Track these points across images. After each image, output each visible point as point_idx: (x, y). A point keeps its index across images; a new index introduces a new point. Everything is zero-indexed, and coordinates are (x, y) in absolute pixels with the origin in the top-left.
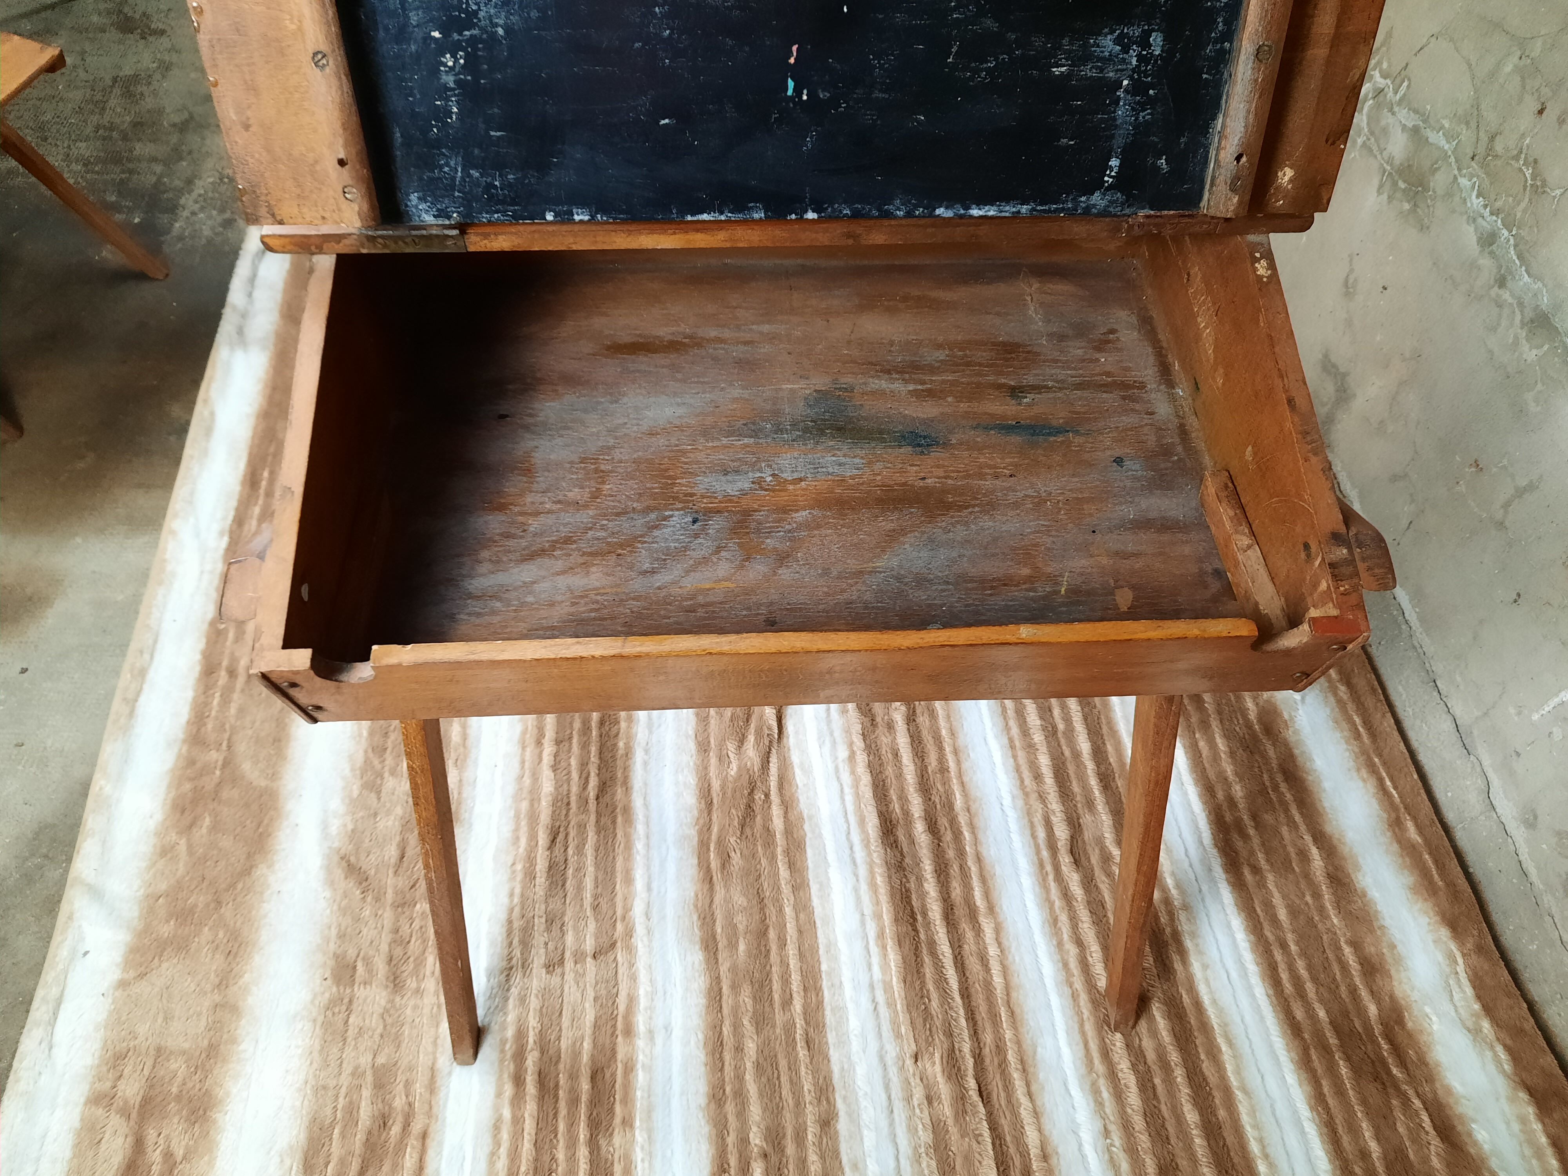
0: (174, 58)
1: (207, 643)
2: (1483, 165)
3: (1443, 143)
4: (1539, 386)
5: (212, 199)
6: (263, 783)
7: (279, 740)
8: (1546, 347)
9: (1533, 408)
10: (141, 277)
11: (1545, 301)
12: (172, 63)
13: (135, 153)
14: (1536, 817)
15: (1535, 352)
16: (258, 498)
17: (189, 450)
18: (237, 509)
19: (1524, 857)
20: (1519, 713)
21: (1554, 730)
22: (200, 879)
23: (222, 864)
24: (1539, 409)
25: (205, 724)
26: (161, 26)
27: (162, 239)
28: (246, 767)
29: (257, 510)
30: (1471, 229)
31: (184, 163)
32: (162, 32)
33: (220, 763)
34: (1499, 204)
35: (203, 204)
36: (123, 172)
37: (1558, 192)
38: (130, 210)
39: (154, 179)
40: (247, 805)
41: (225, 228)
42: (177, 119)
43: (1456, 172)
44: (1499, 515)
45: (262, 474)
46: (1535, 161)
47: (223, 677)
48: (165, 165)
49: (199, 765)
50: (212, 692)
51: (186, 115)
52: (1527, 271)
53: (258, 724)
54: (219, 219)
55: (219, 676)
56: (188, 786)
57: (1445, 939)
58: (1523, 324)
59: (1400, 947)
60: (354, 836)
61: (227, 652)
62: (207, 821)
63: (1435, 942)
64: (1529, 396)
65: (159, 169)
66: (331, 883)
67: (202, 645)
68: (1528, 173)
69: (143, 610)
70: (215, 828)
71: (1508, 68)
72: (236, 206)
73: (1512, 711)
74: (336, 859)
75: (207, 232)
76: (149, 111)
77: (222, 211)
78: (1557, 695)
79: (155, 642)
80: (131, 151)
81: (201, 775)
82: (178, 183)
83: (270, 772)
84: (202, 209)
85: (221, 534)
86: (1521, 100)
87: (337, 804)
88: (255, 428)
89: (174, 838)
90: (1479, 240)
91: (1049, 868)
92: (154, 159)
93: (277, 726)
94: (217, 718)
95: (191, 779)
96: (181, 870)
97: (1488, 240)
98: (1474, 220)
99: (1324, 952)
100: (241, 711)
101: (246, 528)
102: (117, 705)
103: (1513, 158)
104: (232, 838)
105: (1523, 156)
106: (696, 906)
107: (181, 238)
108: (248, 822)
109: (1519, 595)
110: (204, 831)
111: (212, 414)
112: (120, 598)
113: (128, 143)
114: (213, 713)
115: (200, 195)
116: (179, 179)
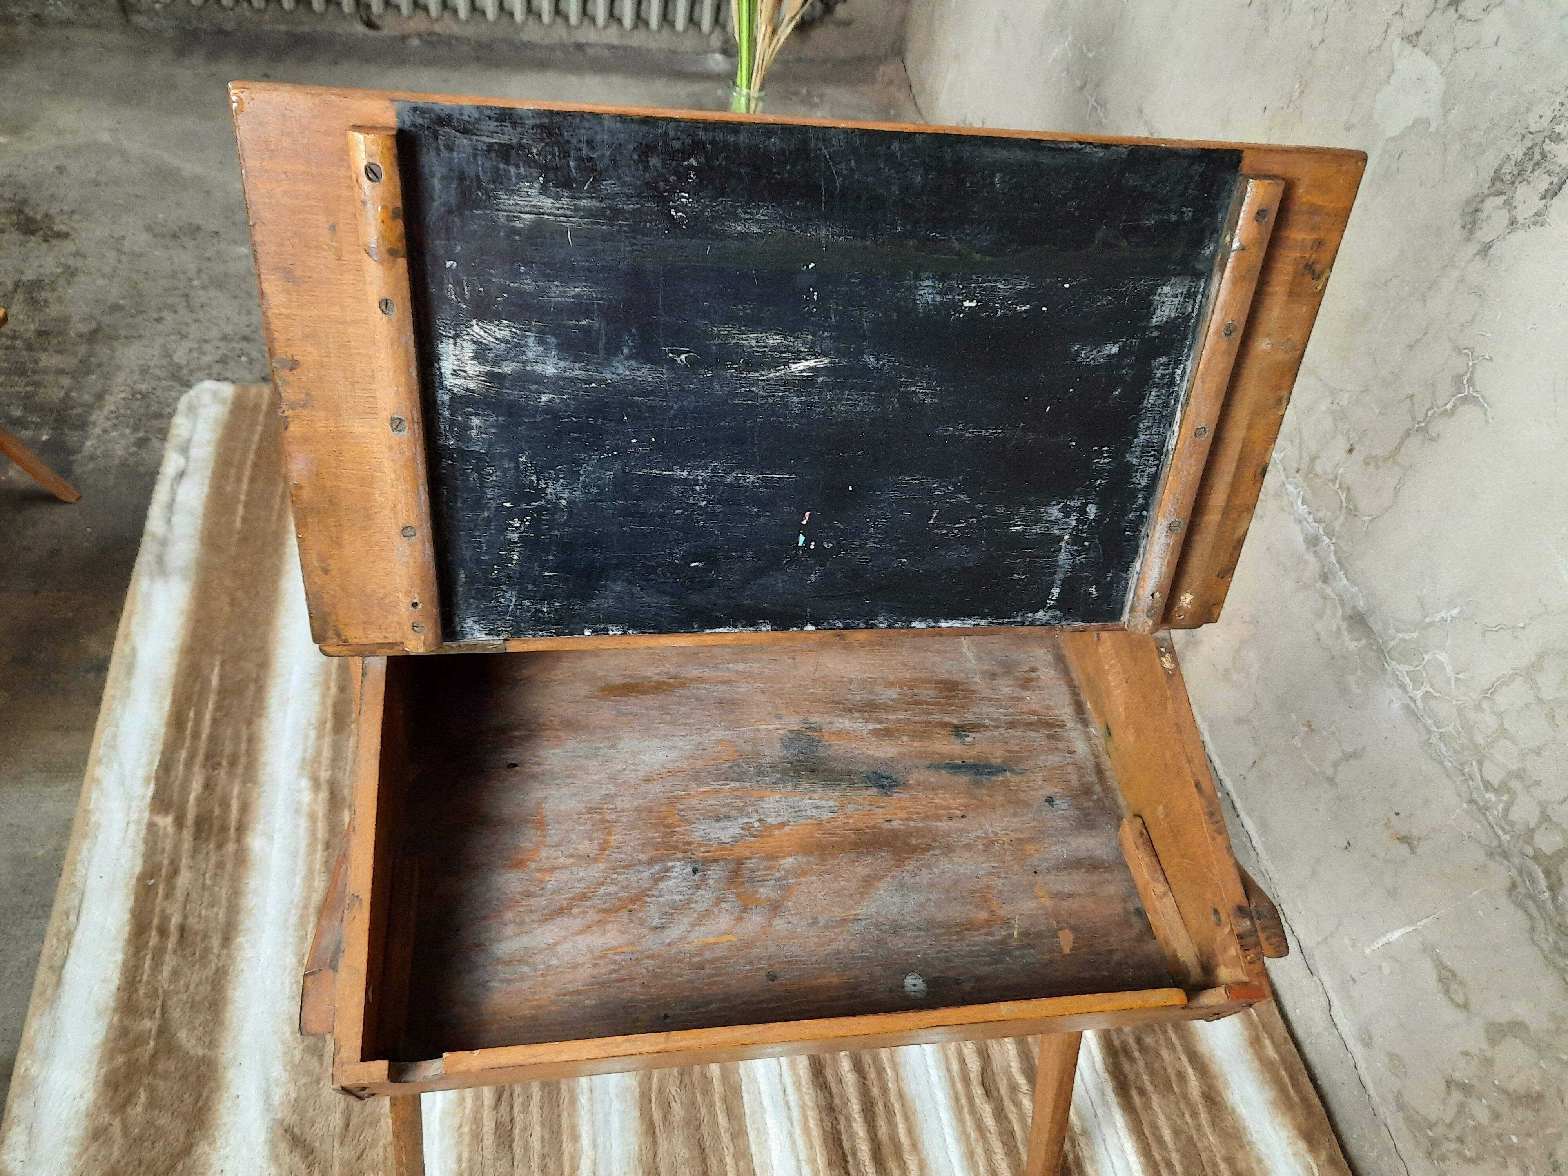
0: (80, 262)
1: (136, 900)
2: (1306, 480)
4: (1359, 673)
5: (124, 416)
6: (200, 1052)
7: (216, 1005)
8: (1364, 642)
9: (1355, 689)
10: (51, 499)
11: (1361, 604)
12: (77, 269)
13: (40, 364)
14: (1370, 1038)
15: (1354, 643)
16: (184, 740)
17: (110, 691)
18: (163, 754)
19: (1362, 1072)
20: (1354, 945)
21: (1383, 965)
22: (136, 1163)
23: (160, 1145)
24: (1359, 691)
25: (136, 990)
26: (65, 228)
27: (73, 458)
28: (182, 1035)
29: (183, 754)
30: (1298, 529)
31: (93, 377)
32: (66, 235)
33: (154, 1032)
34: (1320, 515)
35: (115, 421)
36: (27, 385)
37: (1367, 518)
38: (38, 426)
39: (62, 394)
40: (184, 1077)
41: (139, 447)
42: (84, 328)
43: (1284, 478)
44: (1330, 771)
45: (188, 714)
46: (1348, 489)
47: (154, 939)
48: (73, 377)
49: (131, 1036)
50: (142, 954)
51: (93, 326)
52: (1345, 575)
53: (192, 987)
54: (133, 438)
55: (150, 937)
56: (120, 1060)
57: (1302, 1152)
58: (1344, 619)
59: (1267, 1162)
60: (298, 1105)
61: (157, 909)
62: (143, 1098)
63: (1294, 1155)
64: (1352, 679)
65: (66, 381)
66: (275, 1158)
67: (130, 903)
68: (1343, 496)
69: (66, 868)
70: (153, 1103)
71: (1323, 408)
72: (149, 424)
73: (1347, 941)
74: (280, 1132)
75: (120, 452)
76: (54, 320)
77: (136, 429)
78: (1383, 935)
79: (81, 901)
80: (36, 362)
81: (135, 1046)
82: (87, 398)
83: (207, 1040)
84: (115, 426)
85: (147, 780)
86: (1334, 437)
87: (278, 1072)
88: (179, 665)
89: (106, 1119)
90: (1306, 539)
91: (964, 1101)
92: (61, 372)
93: (213, 989)
94: (148, 983)
95: (122, 1052)
96: (116, 1153)
97: (1313, 542)
98: (1300, 522)
99: (1204, 1169)
100: (175, 974)
101: (173, 773)
102: (43, 975)
103: (1330, 481)
104: (169, 1114)
105: (1338, 482)
106: (640, 1161)
107: (92, 458)
108: (186, 1096)
109: (1349, 843)
110: (139, 1109)
111: (133, 650)
112: (41, 852)
113: (33, 354)
114: (145, 978)
115: (112, 412)
116: (88, 393)
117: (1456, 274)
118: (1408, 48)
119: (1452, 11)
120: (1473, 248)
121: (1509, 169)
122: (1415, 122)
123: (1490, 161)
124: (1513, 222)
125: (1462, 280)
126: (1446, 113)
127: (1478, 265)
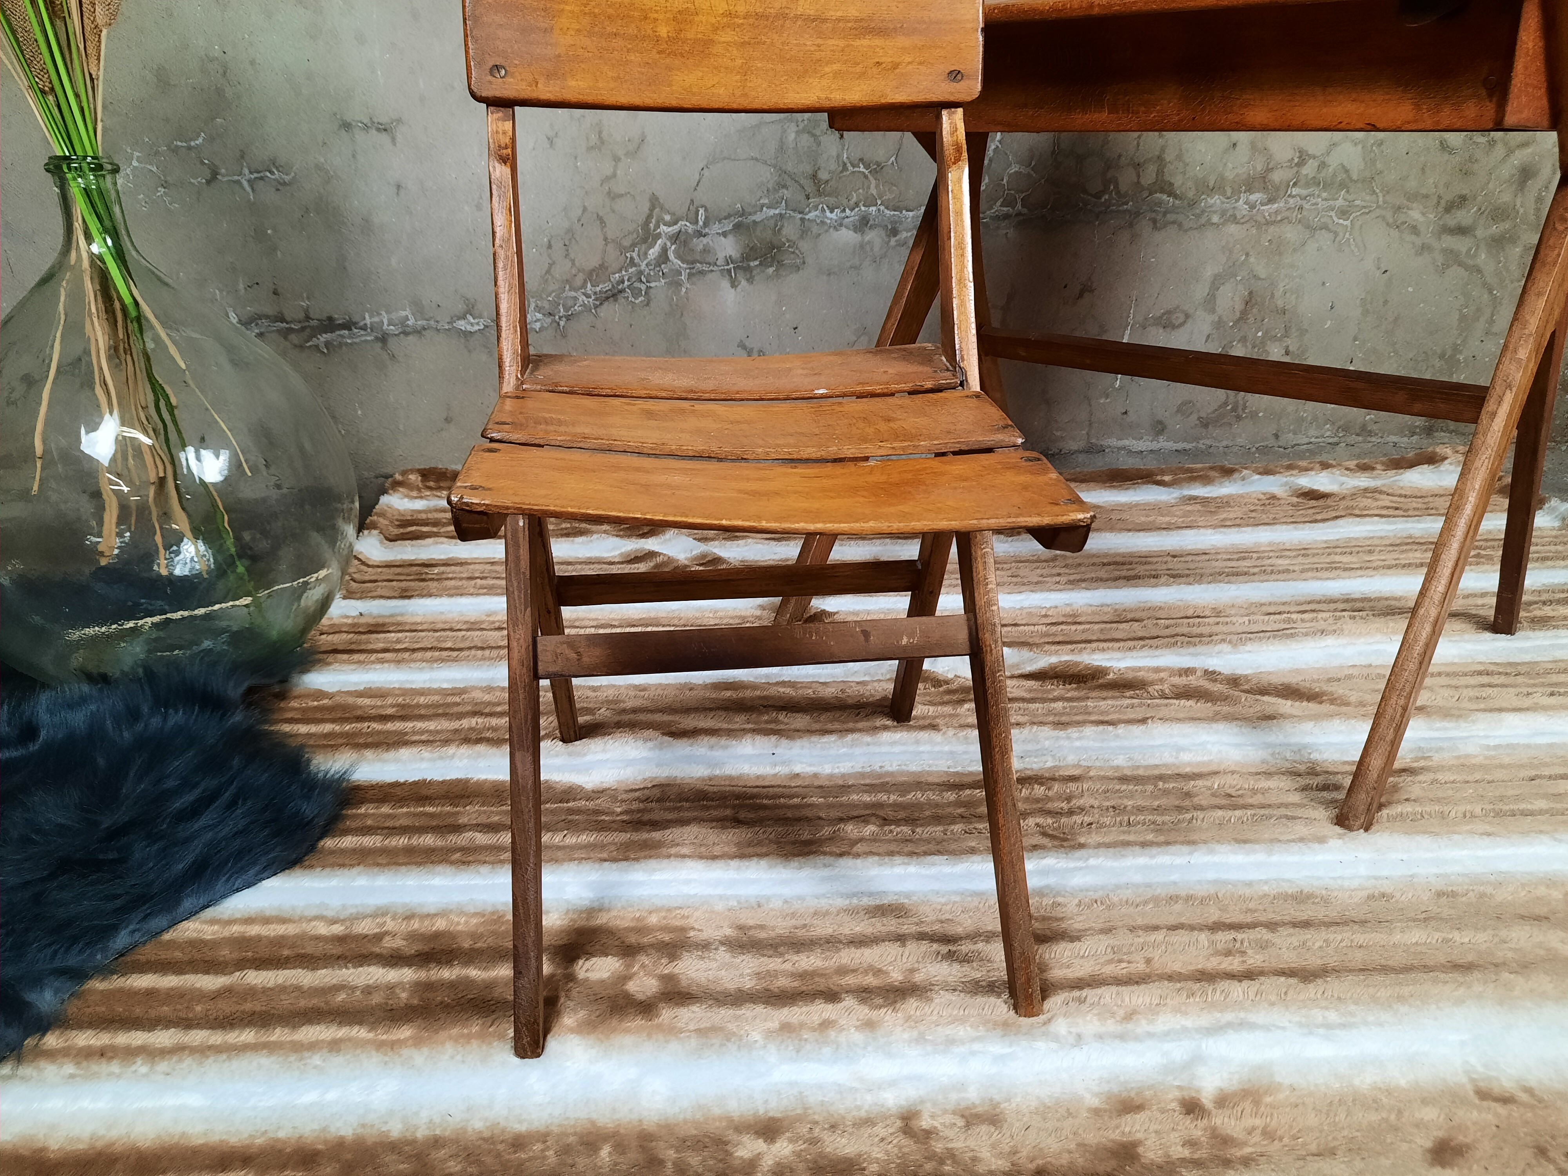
2: (819, 193)
3: (772, 212)
30: (844, 229)
34: (853, 201)
37: (892, 159)
46: (862, 160)
68: (862, 169)
73: (1102, 401)
90: (856, 229)
97: (863, 223)
98: (841, 225)
105: (849, 165)
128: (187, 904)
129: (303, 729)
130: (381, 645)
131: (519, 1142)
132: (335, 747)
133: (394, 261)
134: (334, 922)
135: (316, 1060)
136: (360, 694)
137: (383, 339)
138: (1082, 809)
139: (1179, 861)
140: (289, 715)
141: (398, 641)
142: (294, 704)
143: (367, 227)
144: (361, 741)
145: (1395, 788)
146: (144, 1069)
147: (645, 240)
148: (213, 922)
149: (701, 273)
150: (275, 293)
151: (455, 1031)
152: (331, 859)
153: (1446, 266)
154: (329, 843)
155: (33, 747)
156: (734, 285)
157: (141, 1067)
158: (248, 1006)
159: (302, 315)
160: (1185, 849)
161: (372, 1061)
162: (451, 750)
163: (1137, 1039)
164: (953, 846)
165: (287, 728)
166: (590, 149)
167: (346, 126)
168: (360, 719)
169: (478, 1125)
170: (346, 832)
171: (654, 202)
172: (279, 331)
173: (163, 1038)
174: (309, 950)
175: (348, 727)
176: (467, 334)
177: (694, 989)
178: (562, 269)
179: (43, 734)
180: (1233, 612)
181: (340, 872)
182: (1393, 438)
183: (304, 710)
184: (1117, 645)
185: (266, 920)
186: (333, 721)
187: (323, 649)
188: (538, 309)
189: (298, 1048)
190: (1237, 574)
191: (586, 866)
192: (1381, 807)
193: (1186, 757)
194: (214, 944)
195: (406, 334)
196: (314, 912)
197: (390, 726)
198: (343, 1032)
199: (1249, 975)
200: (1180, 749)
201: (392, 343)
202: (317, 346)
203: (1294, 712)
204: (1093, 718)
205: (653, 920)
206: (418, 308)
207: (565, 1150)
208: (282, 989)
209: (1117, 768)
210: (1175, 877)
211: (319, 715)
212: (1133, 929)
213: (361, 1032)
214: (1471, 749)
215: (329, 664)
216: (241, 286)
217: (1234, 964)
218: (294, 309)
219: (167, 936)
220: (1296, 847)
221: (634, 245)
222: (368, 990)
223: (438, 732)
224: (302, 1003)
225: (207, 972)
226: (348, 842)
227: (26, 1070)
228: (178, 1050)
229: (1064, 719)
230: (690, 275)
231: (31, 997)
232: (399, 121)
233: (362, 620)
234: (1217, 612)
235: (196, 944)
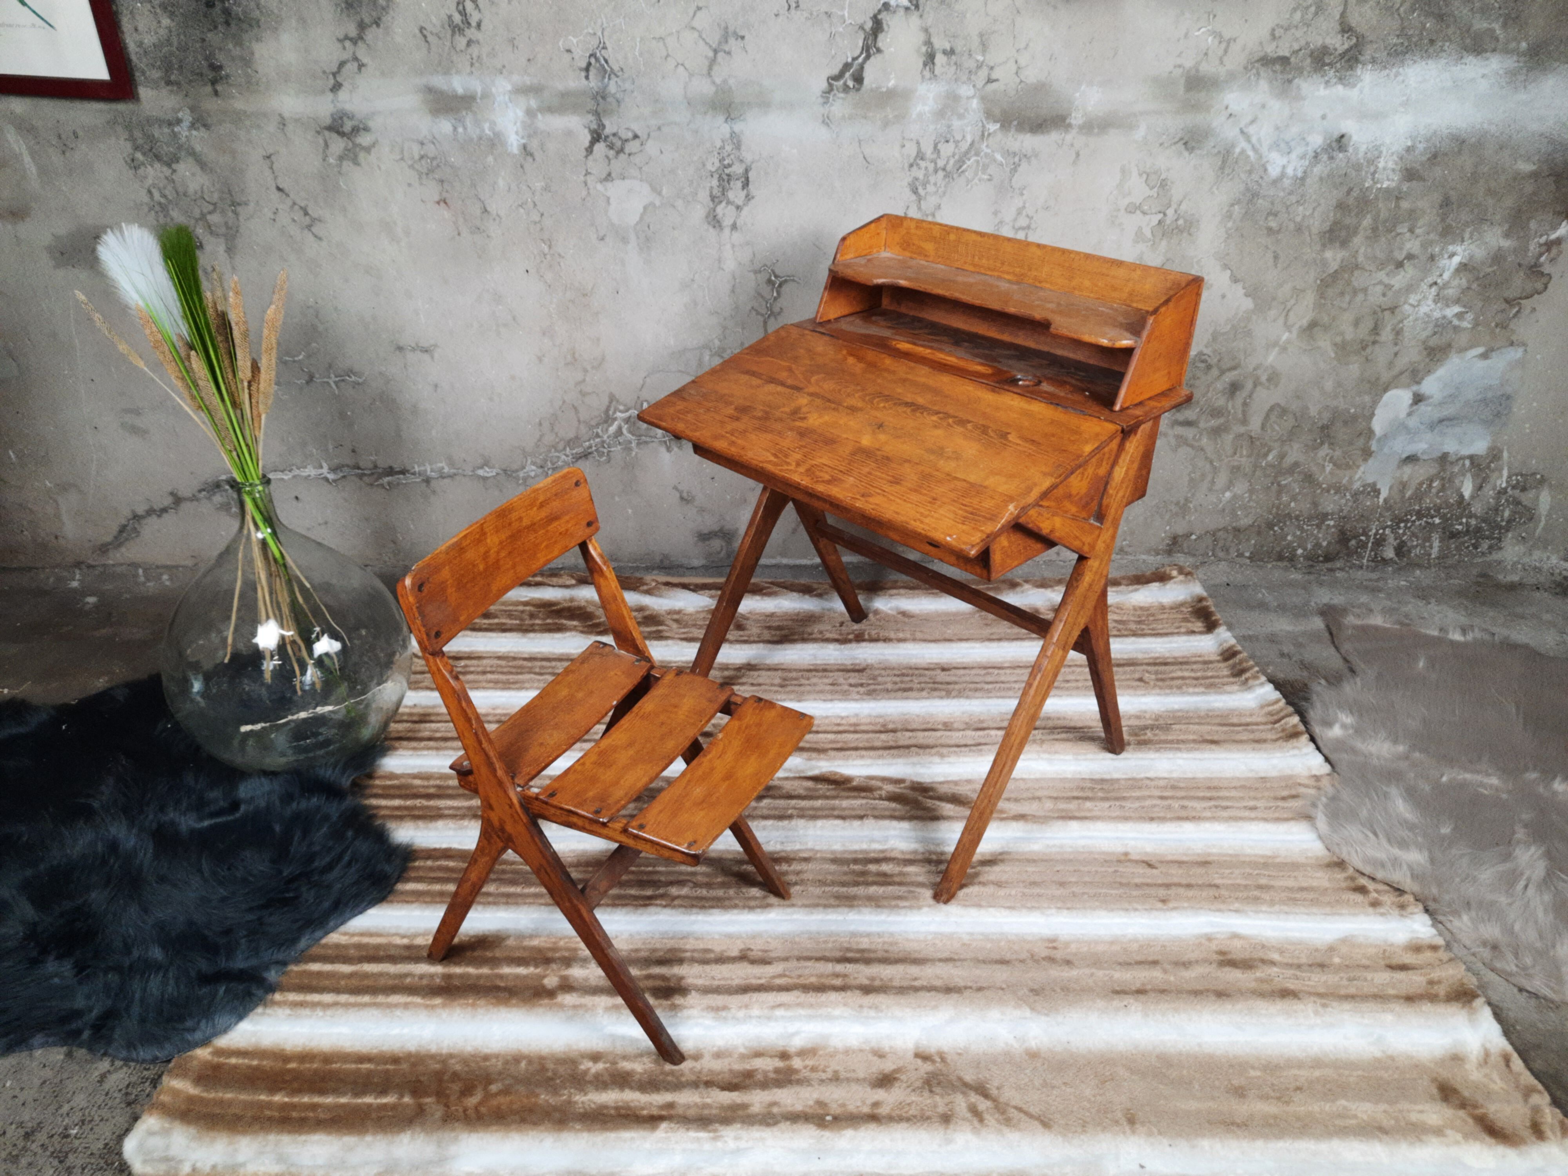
117: (728, 246)
118: (609, 185)
119: (622, 155)
120: (727, 231)
121: (716, 192)
122: (645, 208)
123: (703, 195)
124: (738, 208)
125: (733, 246)
126: (660, 193)
127: (736, 235)
128: (332, 924)
129: (383, 802)
130: (427, 734)
131: (486, 1058)
132: (401, 818)
133: (434, 432)
134: (403, 937)
135: (398, 1012)
136: (415, 776)
137: (427, 481)
138: (802, 881)
139: (840, 918)
140: (375, 791)
141: (437, 731)
142: (377, 782)
143: (415, 410)
144: (416, 813)
145: (977, 875)
146: (321, 1014)
147: (606, 422)
148: (345, 934)
149: (646, 442)
150: (354, 451)
151: (462, 1001)
152: (403, 897)
153: (1178, 446)
154: (400, 887)
155: (238, 815)
156: (669, 450)
157: (319, 1012)
158: (366, 982)
159: (371, 466)
160: (846, 910)
161: (423, 1014)
162: (466, 823)
163: (776, 1019)
164: (727, 903)
165: (374, 802)
166: (567, 364)
167: (400, 349)
168: (416, 796)
169: (469, 1049)
170: (408, 880)
171: (612, 398)
172: (356, 475)
173: (328, 998)
174: (392, 952)
175: (409, 803)
176: (485, 479)
177: (575, 984)
178: (549, 438)
179: (243, 808)
180: (955, 726)
181: (406, 906)
182: (1144, 557)
183: (385, 787)
184: (872, 753)
185: (371, 935)
186: (400, 797)
187: (394, 735)
188: (533, 463)
189: (389, 1006)
190: (976, 690)
191: (532, 908)
192: (962, 886)
193: (876, 846)
194: (346, 947)
195: (443, 477)
196: (393, 931)
197: (432, 803)
198: (410, 999)
199: (843, 988)
200: (873, 841)
201: (433, 484)
202: (382, 486)
203: (951, 814)
204: (836, 813)
205: (562, 943)
206: (451, 463)
207: (506, 1062)
208: (381, 974)
209: (833, 852)
210: (833, 928)
211: (392, 792)
212: (799, 959)
213: (418, 1000)
214: (1036, 847)
215: (396, 749)
216: (331, 447)
217: (838, 982)
218: (366, 461)
219: (324, 941)
220: (903, 911)
221: (598, 425)
222: (421, 977)
223: (458, 808)
224: (390, 982)
225: (344, 963)
226: (410, 886)
227: (269, 1011)
228: (336, 1004)
229: (820, 813)
230: (638, 444)
231: (266, 975)
232: (436, 346)
233: (415, 711)
234: (948, 727)
235: (337, 946)
